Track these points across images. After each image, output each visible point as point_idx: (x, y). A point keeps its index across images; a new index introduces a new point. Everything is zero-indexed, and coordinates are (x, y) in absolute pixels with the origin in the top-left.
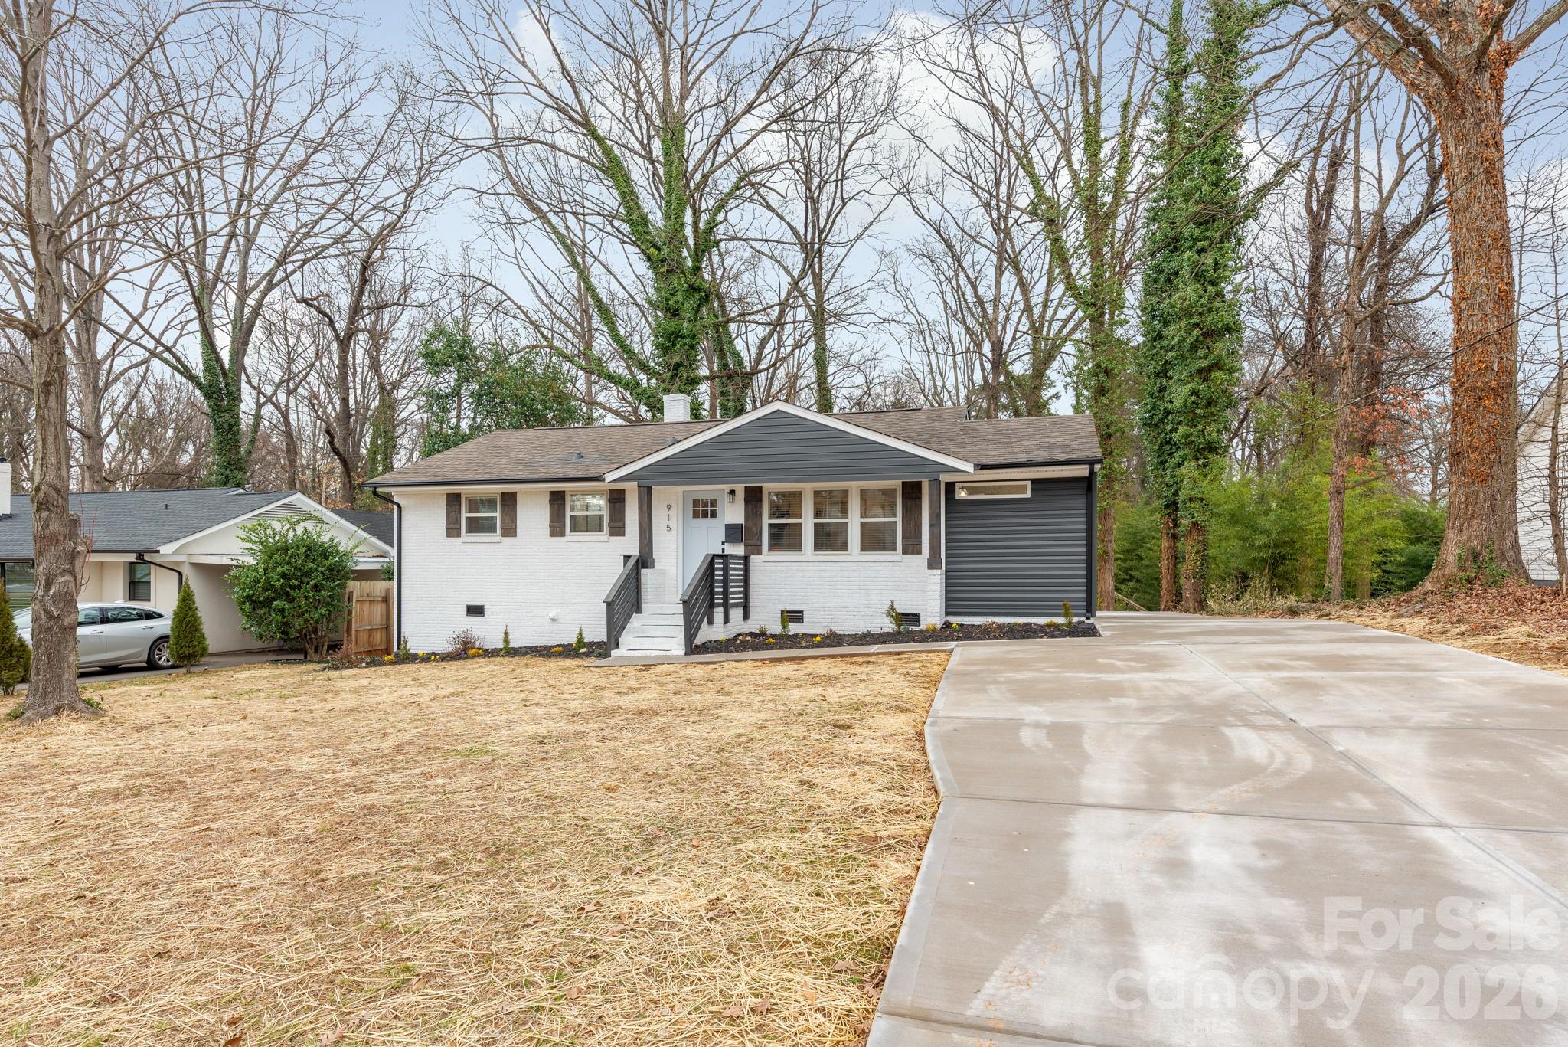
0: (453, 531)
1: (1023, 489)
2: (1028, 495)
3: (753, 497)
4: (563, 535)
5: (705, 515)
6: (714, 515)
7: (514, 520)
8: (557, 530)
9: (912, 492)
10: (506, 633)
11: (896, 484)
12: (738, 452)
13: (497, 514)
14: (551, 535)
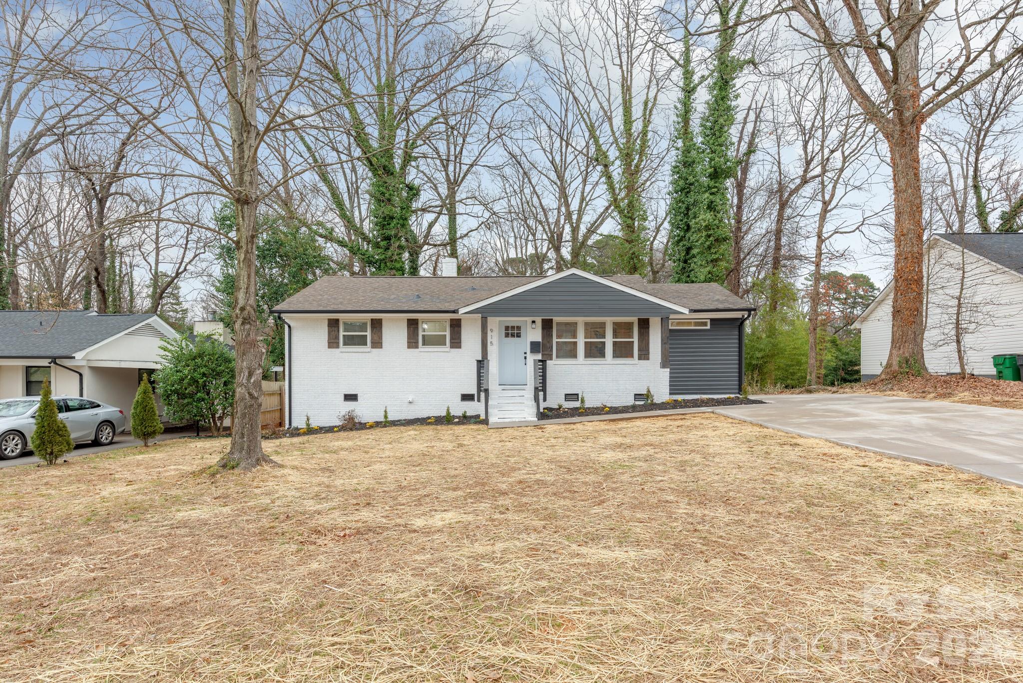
0: (333, 343)
1: (705, 324)
2: (708, 327)
3: (547, 325)
4: (417, 347)
5: (513, 336)
6: (519, 336)
7: (381, 337)
8: (412, 343)
9: (644, 324)
10: (386, 411)
11: (634, 319)
12: (548, 298)
13: (368, 333)
14: (409, 347)
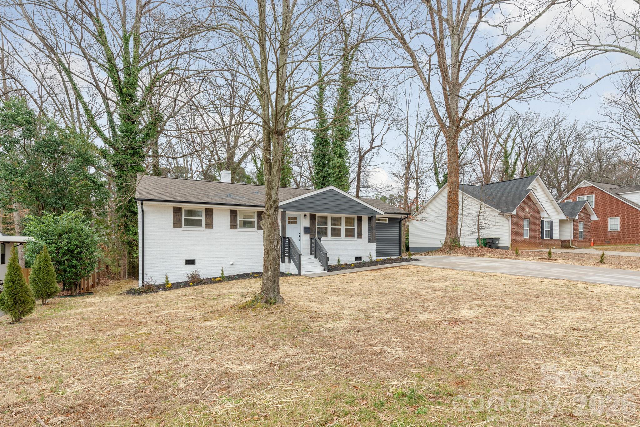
0: (177, 224)
1: (385, 220)
2: (387, 222)
3: (313, 217)
4: (236, 228)
5: (292, 223)
6: (296, 223)
7: (212, 221)
8: (233, 226)
9: (360, 219)
11: (355, 216)
13: (203, 218)
14: (231, 228)
